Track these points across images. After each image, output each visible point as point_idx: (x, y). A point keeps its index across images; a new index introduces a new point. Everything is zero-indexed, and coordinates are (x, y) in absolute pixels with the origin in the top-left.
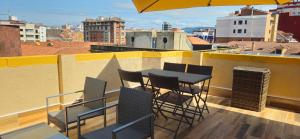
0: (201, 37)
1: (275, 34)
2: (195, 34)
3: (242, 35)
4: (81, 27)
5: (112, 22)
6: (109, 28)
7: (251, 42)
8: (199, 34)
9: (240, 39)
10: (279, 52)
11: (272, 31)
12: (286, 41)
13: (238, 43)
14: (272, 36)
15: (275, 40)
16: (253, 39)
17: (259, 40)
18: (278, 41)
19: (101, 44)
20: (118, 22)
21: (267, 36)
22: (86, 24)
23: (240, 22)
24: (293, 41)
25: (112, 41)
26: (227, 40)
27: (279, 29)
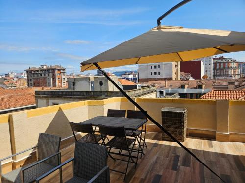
0: (128, 79)
1: (179, 74)
2: (124, 76)
3: (158, 76)
4: (25, 75)
5: (54, 70)
6: (51, 74)
7: (164, 81)
8: (126, 76)
9: (156, 79)
10: (183, 87)
11: (177, 73)
12: (187, 79)
13: (155, 82)
14: (177, 76)
15: (179, 79)
16: (165, 79)
17: (169, 79)
18: (182, 80)
19: (45, 89)
20: (59, 70)
21: (174, 76)
22: (29, 72)
23: (155, 67)
24: (191, 79)
25: (55, 85)
26: (147, 80)
27: (181, 71)
